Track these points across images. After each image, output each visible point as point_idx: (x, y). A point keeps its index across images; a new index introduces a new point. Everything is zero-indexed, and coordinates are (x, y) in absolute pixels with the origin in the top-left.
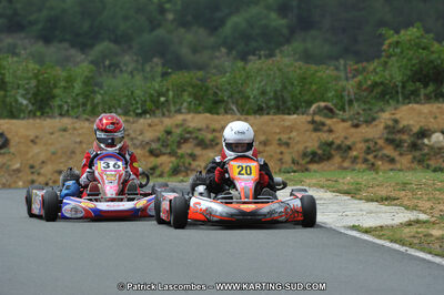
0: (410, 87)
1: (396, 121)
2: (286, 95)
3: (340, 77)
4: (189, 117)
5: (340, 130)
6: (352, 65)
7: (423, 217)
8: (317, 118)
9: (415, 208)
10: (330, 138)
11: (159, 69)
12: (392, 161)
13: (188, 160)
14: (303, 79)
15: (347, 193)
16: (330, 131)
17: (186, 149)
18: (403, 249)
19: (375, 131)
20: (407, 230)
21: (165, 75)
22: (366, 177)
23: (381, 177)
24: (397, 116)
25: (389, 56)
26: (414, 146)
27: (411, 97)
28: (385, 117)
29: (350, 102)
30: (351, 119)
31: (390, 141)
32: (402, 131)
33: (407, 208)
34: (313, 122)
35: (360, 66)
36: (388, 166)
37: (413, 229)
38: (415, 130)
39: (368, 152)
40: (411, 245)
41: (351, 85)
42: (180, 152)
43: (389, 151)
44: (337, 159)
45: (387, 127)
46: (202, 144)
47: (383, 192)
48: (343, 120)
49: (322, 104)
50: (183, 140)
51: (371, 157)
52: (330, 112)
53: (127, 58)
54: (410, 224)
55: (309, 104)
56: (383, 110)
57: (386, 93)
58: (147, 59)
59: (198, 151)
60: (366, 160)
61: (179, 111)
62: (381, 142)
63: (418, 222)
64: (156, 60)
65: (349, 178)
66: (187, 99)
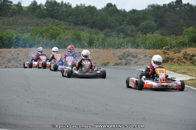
0: (190, 43)
1: (186, 52)
2: (157, 44)
3: (171, 40)
4: (130, 49)
5: (171, 54)
6: (175, 37)
7: (194, 78)
8: (165, 51)
9: (192, 76)
10: (168, 56)
11: (123, 36)
12: (185, 63)
13: (129, 61)
14: (161, 40)
15: (173, 71)
16: (168, 54)
17: (129, 58)
18: (189, 87)
19: (180, 55)
20: (190, 81)
21: (124, 38)
22: (179, 67)
23: (182, 67)
24: (186, 51)
25: (185, 35)
26: (191, 59)
27: (190, 46)
28: (183, 51)
29: (174, 47)
30: (174, 51)
31: (184, 58)
32: (188, 55)
33: (190, 76)
34: (164, 52)
35: (177, 37)
36: (183, 64)
38: (191, 55)
39: (178, 60)
40: (191, 86)
41: (174, 42)
42: (127, 59)
43: (184, 60)
44: (170, 62)
45: (184, 54)
46: (133, 57)
47: (183, 71)
48: (172, 52)
49: (166, 47)
50: (128, 56)
51: (179, 62)
52: (168, 49)
53: (114, 33)
54: (190, 80)
55: (163, 47)
56: (183, 49)
57: (183, 45)
58: (119, 34)
59: (132, 59)
60: (178, 63)
61: (127, 48)
62: (182, 58)
63: (192, 79)
64: (122, 34)
65: (174, 67)
66: (130, 44)
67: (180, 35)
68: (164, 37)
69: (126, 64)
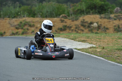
0: (88, 10)
1: (84, 20)
2: (54, 13)
3: (68, 7)
4: (27, 18)
5: (68, 22)
6: (72, 4)
7: (94, 46)
9: (92, 43)
11: (18, 5)
13: (26, 30)
14: (58, 8)
15: (72, 39)
16: (66, 22)
17: (26, 27)
18: (89, 55)
19: (78, 23)
20: (90, 49)
21: (20, 7)
22: (77, 35)
23: (81, 35)
24: (84, 18)
25: (82, 2)
26: (89, 27)
27: (88, 13)
28: (81, 19)
29: (71, 15)
30: (71, 19)
31: (82, 25)
32: (85, 23)
33: (90, 43)
34: (61, 20)
35: (74, 4)
36: (82, 32)
37: (92, 49)
38: (89, 22)
39: (76, 28)
40: (91, 54)
41: (71, 10)
42: (24, 28)
43: (82, 28)
44: (68, 30)
45: (81, 21)
46: (30, 26)
47: (83, 39)
48: (69, 19)
49: (64, 15)
50: (25, 25)
51: (77, 29)
52: (65, 17)
53: (9, 2)
54: (91, 48)
55: (60, 15)
56: (80, 17)
57: (81, 12)
58: (15, 3)
59: (29, 28)
61: (24, 17)
62: (80, 26)
64: (17, 3)
65: (72, 35)
66: (26, 13)
67: (77, 2)
68: (61, 4)
69: (23, 33)
